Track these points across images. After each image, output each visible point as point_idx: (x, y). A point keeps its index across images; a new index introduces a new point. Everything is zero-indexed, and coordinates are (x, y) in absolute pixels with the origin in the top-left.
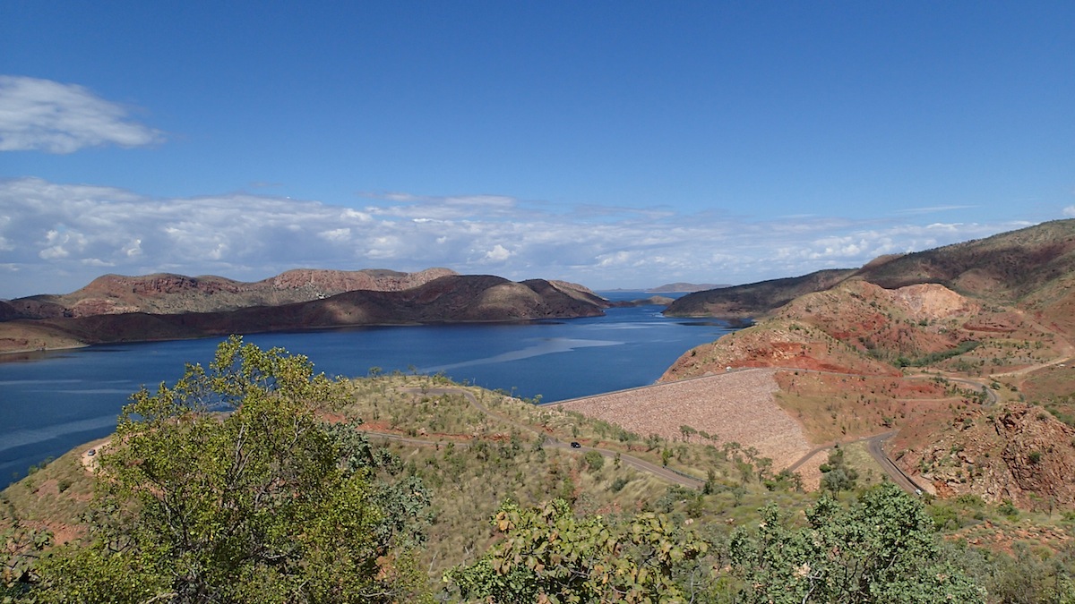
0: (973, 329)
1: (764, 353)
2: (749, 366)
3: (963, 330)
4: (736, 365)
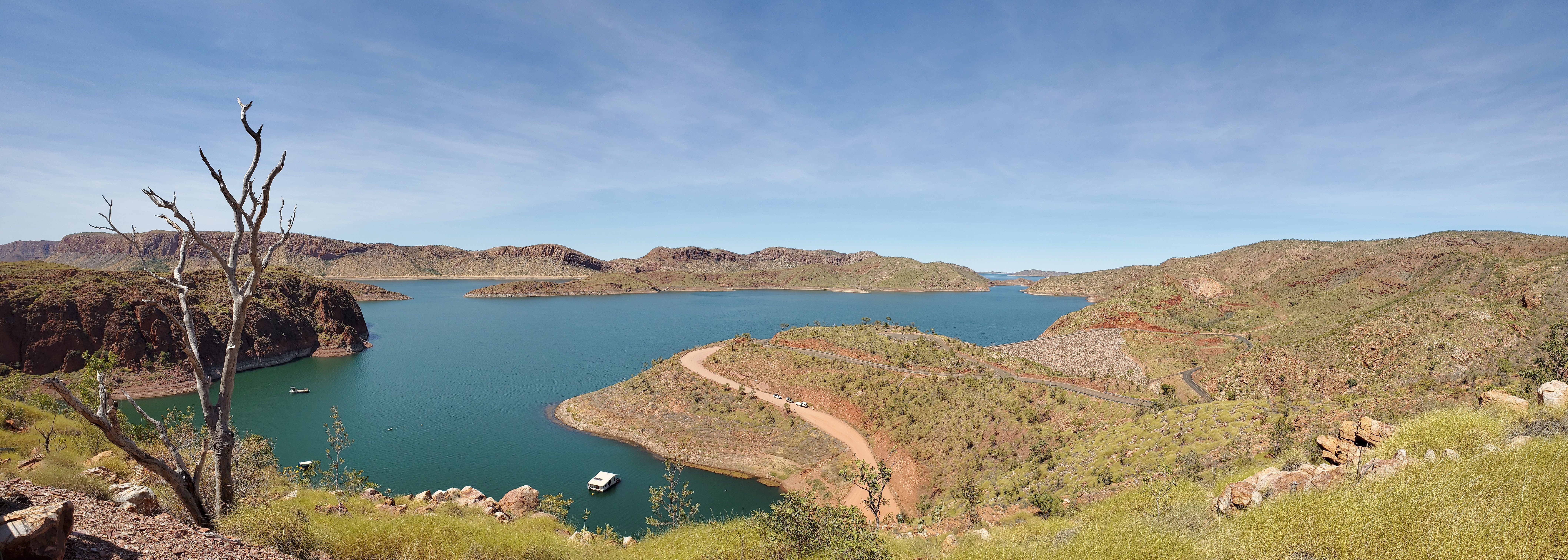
0: (1231, 304)
1: (1114, 319)
2: (1105, 327)
3: (1226, 305)
4: (1097, 326)
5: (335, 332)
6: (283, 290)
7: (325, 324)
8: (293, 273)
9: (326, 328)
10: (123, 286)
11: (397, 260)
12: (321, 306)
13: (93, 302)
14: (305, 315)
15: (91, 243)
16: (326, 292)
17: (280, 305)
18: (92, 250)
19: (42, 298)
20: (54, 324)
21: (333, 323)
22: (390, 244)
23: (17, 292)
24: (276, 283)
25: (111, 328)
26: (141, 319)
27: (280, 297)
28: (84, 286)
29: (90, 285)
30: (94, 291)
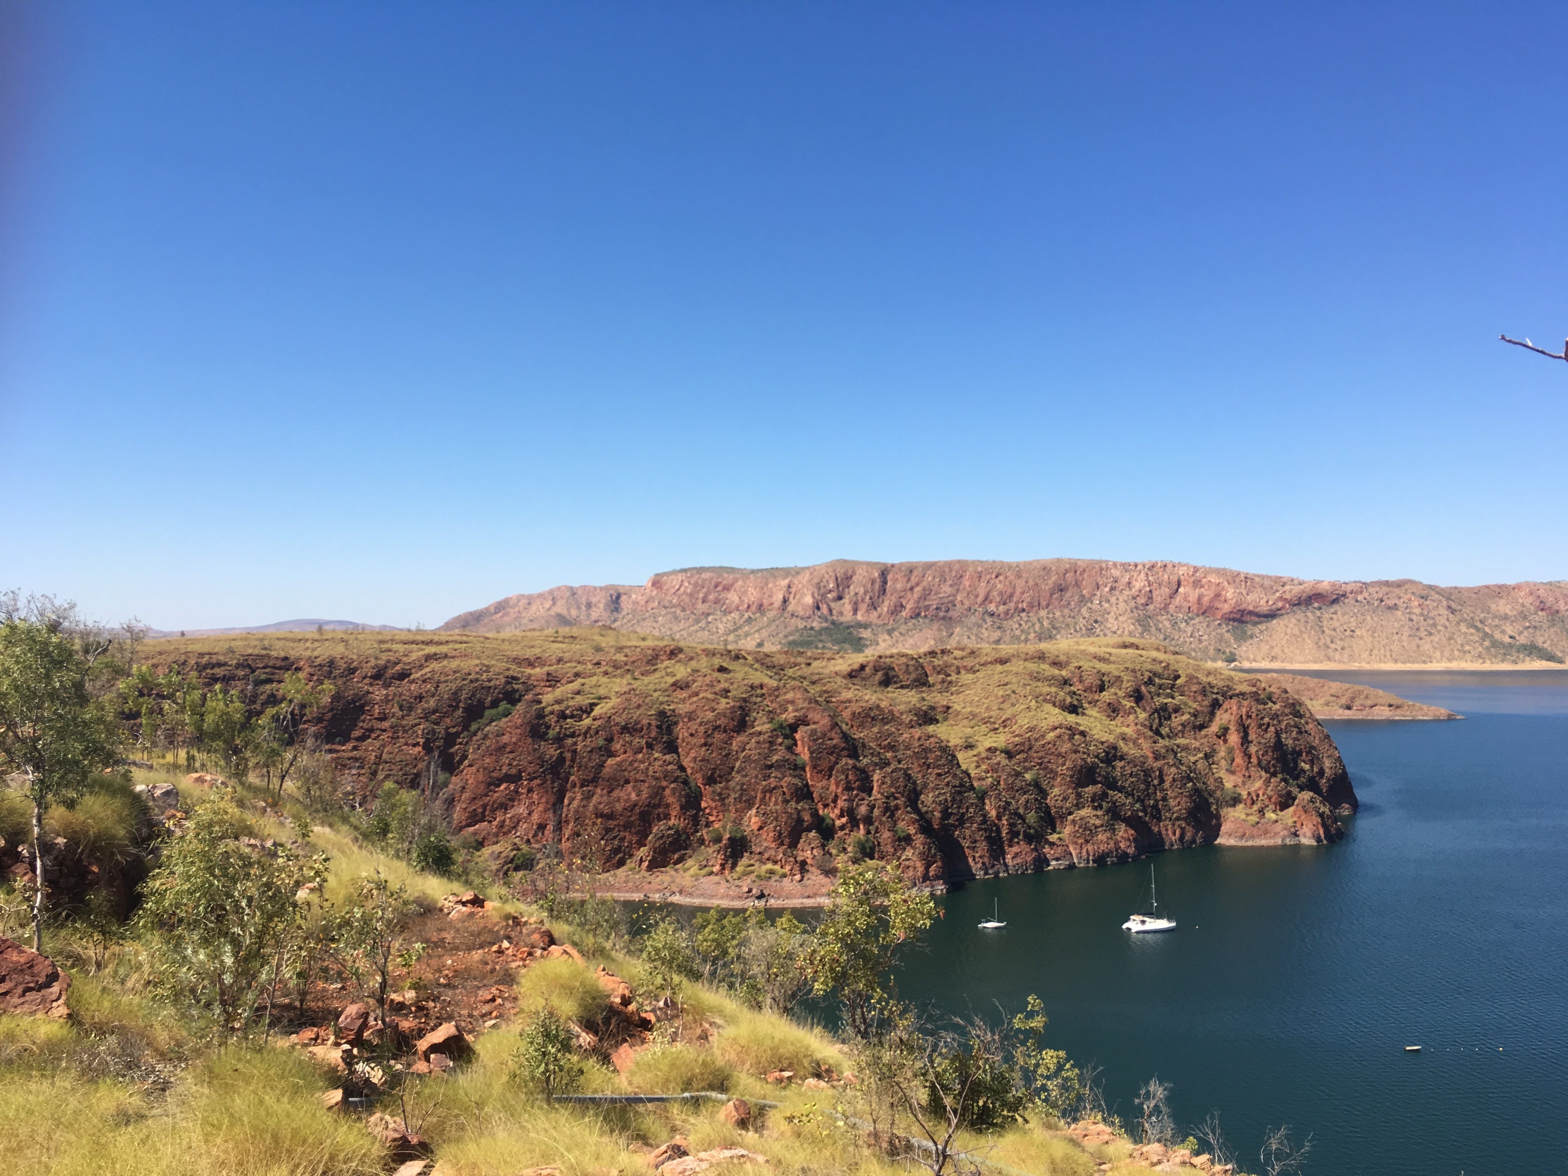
5: (1272, 807)
6: (1138, 697)
7: (1244, 783)
8: (1161, 656)
9: (1249, 794)
10: (774, 683)
11: (1431, 622)
12: (1234, 738)
13: (710, 715)
14: (1193, 759)
15: (705, 590)
16: (1245, 703)
17: (1129, 731)
18: (707, 605)
19: (610, 705)
20: (631, 764)
21: (1267, 782)
22: (1411, 582)
23: (559, 692)
24: (1118, 678)
25: (746, 776)
26: (811, 758)
27: (1130, 714)
28: (694, 681)
29: (708, 679)
30: (715, 693)
